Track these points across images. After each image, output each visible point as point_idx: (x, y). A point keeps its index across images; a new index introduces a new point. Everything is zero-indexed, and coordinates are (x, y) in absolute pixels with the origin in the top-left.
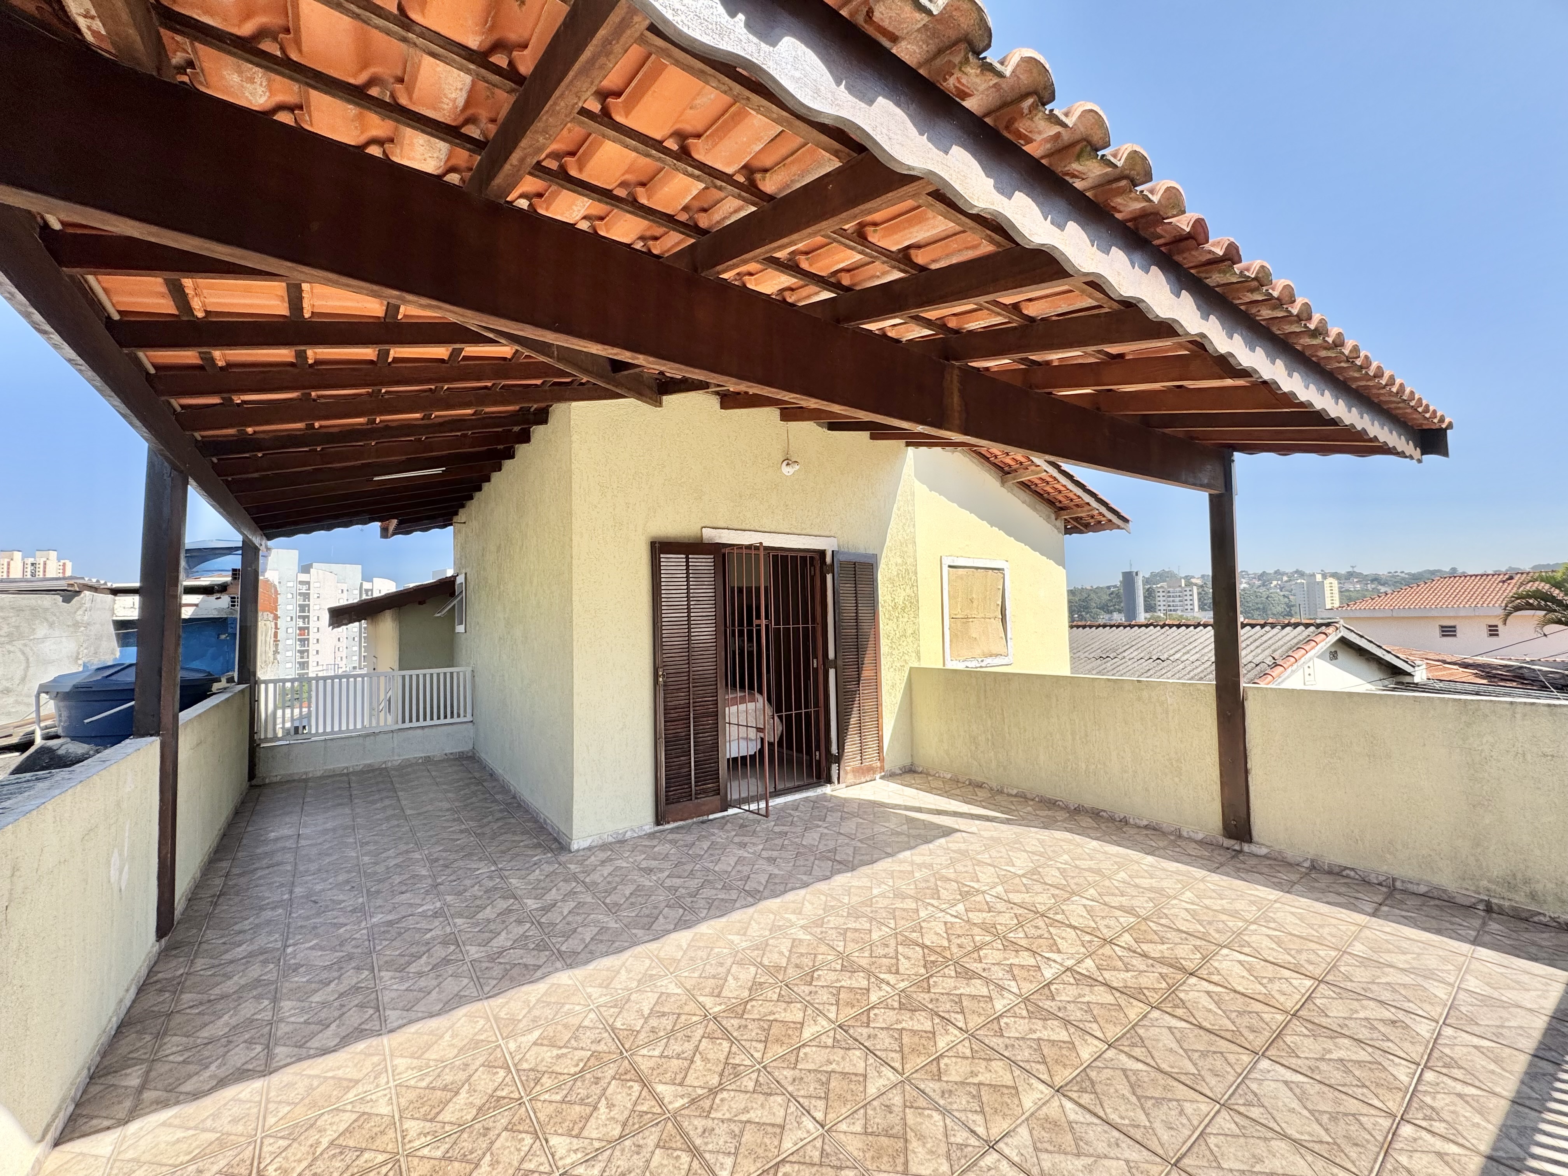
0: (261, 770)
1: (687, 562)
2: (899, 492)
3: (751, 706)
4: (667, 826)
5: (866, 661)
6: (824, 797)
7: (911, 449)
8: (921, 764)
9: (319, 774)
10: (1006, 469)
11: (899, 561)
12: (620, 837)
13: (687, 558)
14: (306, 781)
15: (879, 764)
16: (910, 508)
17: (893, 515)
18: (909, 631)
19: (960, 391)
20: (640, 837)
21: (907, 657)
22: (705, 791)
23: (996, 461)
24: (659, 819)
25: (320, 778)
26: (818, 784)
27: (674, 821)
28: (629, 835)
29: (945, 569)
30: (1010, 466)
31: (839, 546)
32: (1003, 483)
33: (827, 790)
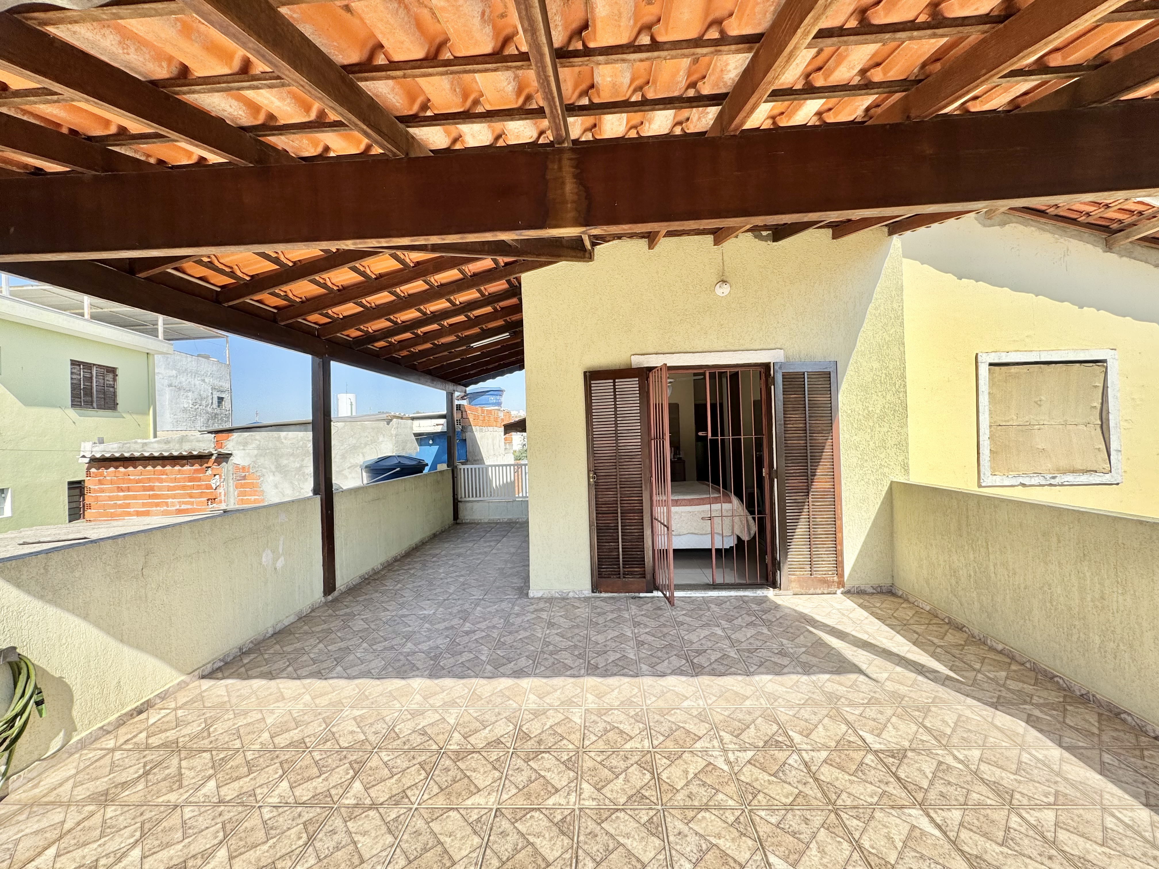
0: (461, 515)
1: (614, 385)
2: (878, 289)
3: (726, 506)
4: (603, 595)
5: (819, 472)
6: (764, 600)
7: (895, 238)
8: (903, 586)
9: (486, 521)
10: (1115, 226)
11: (876, 365)
12: (564, 595)
13: (614, 382)
14: (478, 524)
15: (836, 579)
16: (895, 305)
17: (868, 316)
18: (890, 443)
19: (576, 176)
20: (579, 599)
21: (886, 470)
22: (632, 573)
23: (1090, 220)
24: (596, 587)
25: (486, 523)
26: (760, 586)
27: (606, 592)
28: (571, 595)
29: (984, 369)
30: (1120, 221)
31: (786, 357)
32: (1109, 247)
33: (770, 593)
